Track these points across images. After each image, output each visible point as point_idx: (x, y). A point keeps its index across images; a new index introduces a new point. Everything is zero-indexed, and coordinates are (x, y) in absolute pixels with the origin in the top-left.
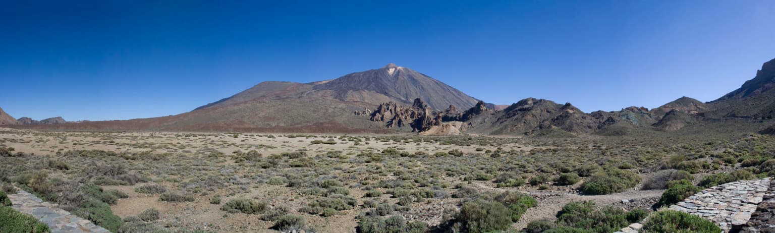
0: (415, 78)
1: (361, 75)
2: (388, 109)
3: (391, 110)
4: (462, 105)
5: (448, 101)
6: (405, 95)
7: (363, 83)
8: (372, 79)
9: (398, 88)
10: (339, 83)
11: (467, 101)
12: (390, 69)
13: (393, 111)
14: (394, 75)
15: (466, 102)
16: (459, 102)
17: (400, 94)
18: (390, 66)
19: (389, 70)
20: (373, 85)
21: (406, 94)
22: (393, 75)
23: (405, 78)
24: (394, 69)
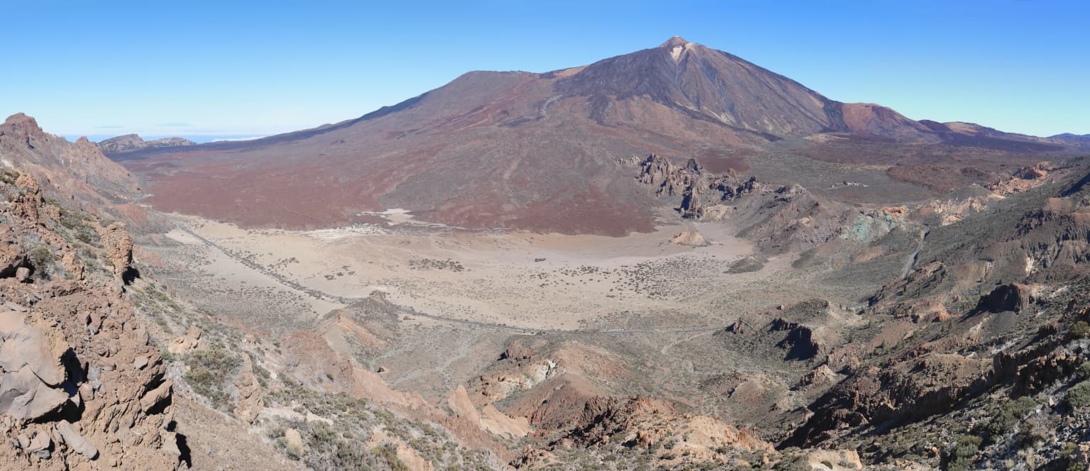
0: (714, 65)
1: (629, 61)
2: (658, 168)
3: (662, 169)
4: (787, 111)
5: (764, 105)
6: (696, 100)
7: (632, 79)
8: (646, 70)
9: (685, 86)
10: (594, 78)
11: (797, 101)
12: (675, 49)
13: (665, 171)
14: (680, 61)
15: (795, 104)
16: (781, 105)
17: (687, 97)
18: (674, 44)
19: (672, 51)
20: (646, 83)
21: (698, 97)
22: (678, 60)
23: (698, 66)
24: (681, 48)
